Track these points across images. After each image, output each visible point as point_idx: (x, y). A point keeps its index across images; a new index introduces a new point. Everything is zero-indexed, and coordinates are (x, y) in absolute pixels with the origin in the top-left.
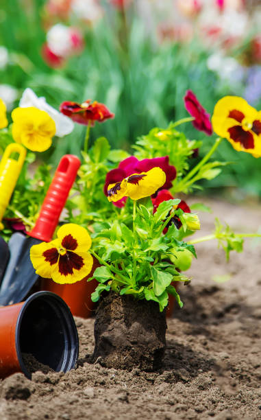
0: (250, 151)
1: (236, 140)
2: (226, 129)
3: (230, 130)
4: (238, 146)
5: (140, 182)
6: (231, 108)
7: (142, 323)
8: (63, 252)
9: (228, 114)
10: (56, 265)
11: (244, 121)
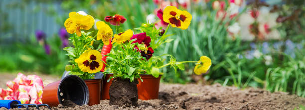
0: (179, 27)
1: (173, 24)
2: (168, 19)
3: (170, 19)
4: (174, 26)
5: (122, 35)
6: (171, 11)
7: (125, 88)
8: (91, 62)
9: (169, 13)
10: (89, 67)
11: (176, 16)
